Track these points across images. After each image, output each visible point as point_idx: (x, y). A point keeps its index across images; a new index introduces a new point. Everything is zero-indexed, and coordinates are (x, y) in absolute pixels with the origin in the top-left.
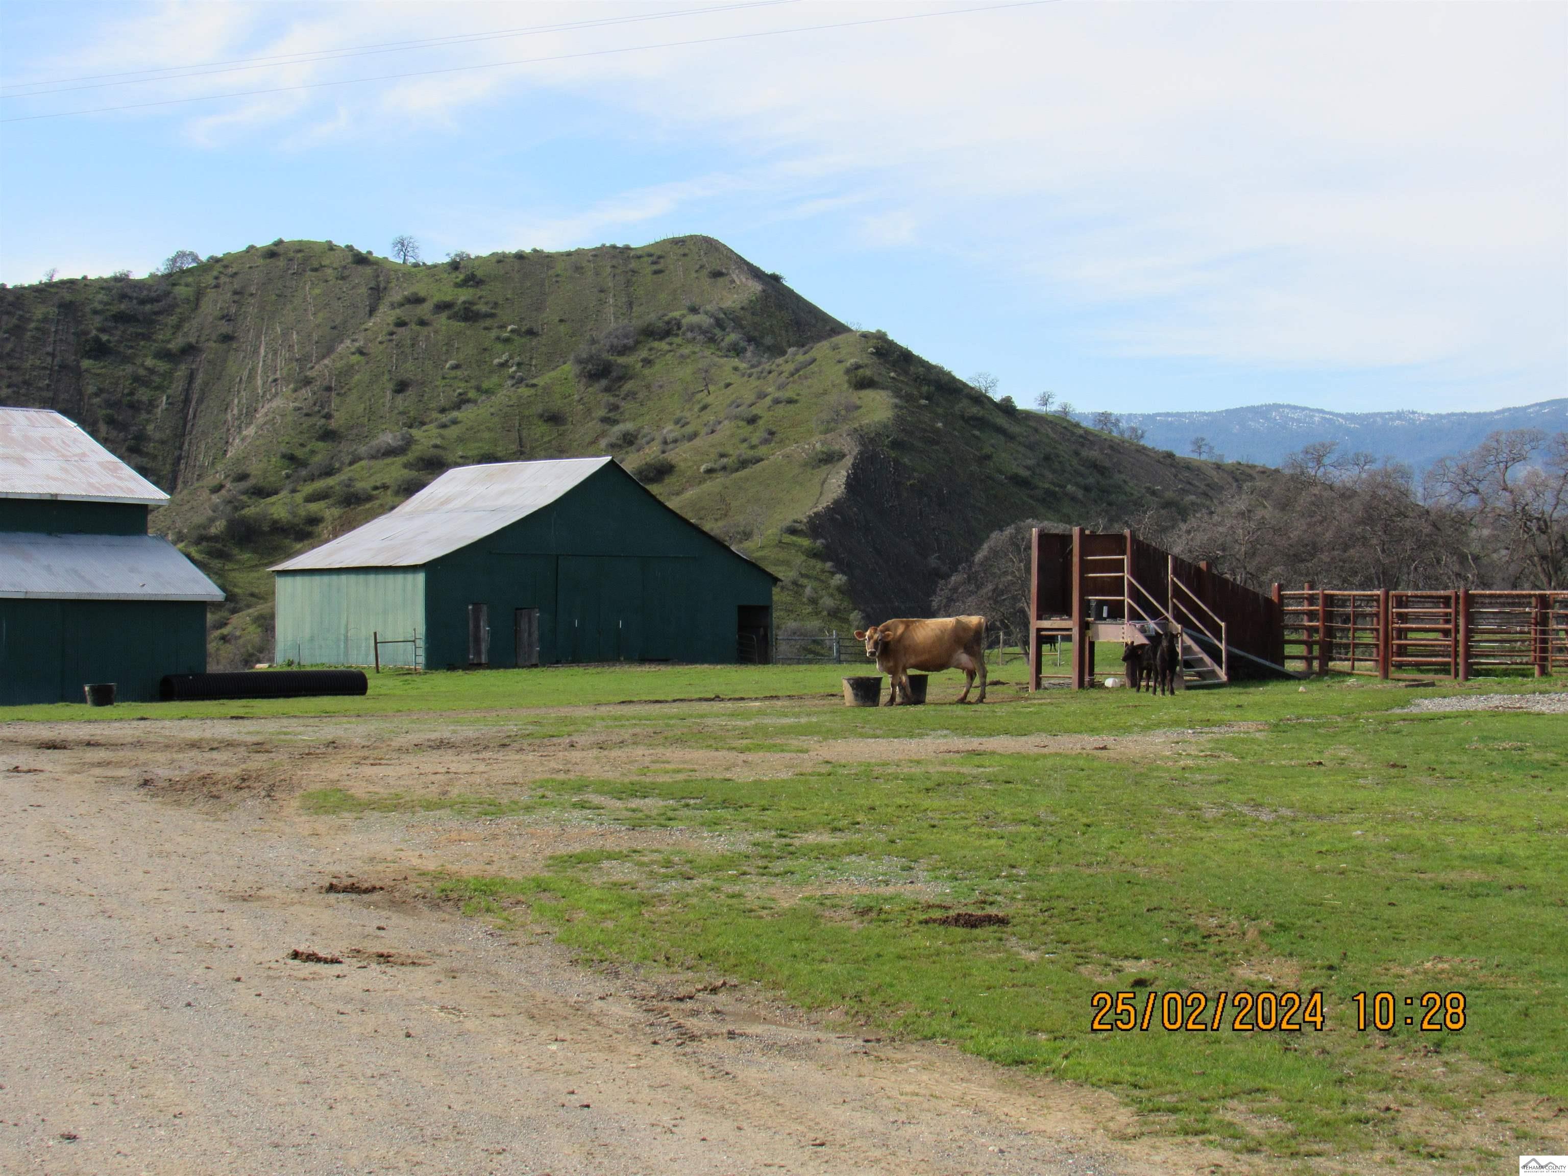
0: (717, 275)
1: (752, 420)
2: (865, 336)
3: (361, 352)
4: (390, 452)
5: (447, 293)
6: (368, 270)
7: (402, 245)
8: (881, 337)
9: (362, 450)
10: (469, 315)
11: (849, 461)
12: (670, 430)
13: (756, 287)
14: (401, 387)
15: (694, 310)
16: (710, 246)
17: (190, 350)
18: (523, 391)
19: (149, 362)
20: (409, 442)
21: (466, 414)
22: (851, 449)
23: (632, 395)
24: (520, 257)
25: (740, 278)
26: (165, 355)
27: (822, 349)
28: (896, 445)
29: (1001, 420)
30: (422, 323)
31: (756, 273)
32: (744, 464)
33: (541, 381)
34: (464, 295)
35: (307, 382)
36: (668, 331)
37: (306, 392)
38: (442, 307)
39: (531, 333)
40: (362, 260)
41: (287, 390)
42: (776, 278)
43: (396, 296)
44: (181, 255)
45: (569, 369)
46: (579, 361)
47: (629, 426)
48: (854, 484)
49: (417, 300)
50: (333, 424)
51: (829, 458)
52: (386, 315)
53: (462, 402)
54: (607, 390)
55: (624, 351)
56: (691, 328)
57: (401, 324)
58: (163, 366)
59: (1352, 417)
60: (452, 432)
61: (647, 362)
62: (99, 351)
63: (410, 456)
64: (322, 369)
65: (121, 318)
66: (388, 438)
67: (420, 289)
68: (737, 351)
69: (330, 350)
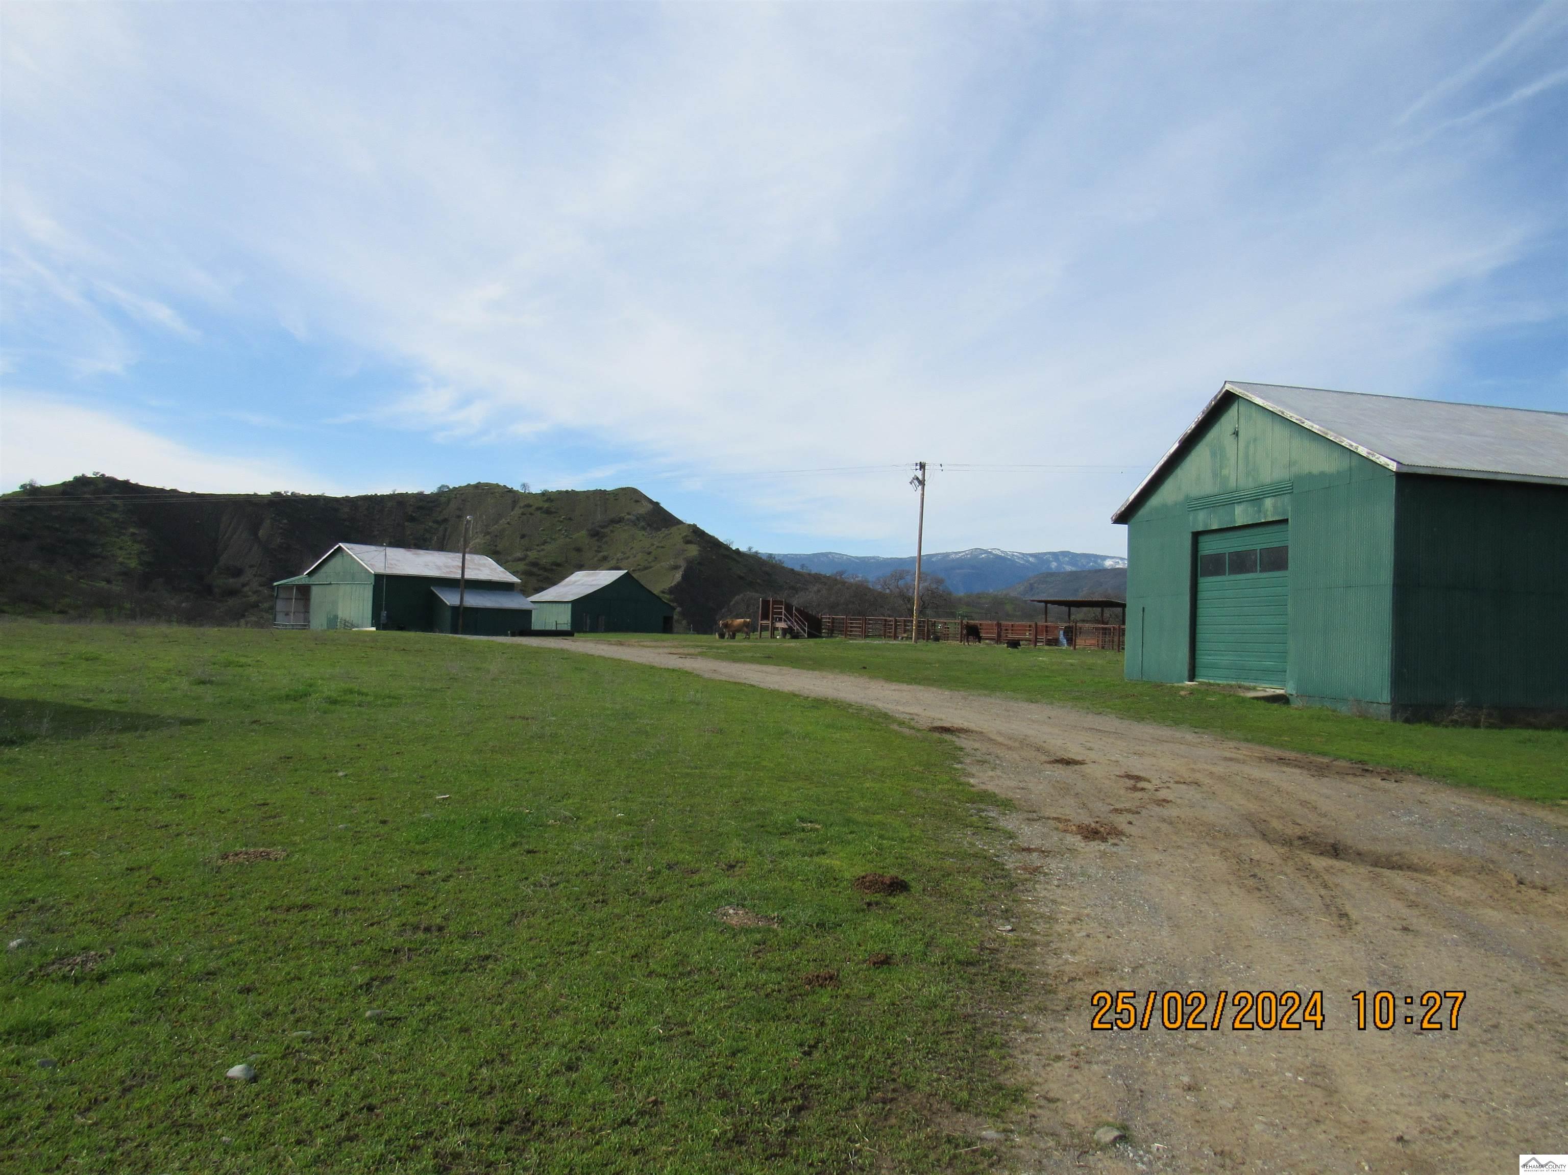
0: (637, 501)
1: (649, 553)
2: (689, 525)
3: (508, 523)
4: (520, 560)
5: (541, 504)
6: (511, 494)
7: (524, 486)
8: (695, 526)
9: (510, 558)
10: (548, 512)
11: (683, 569)
12: (619, 555)
13: (650, 506)
14: (523, 536)
15: (629, 514)
16: (634, 491)
17: (445, 520)
18: (568, 540)
19: (430, 524)
20: (526, 557)
21: (548, 547)
22: (683, 564)
23: (606, 543)
24: (567, 492)
25: (645, 503)
26: (436, 522)
27: (674, 529)
28: (699, 563)
29: (735, 556)
30: (531, 514)
31: (650, 501)
32: (646, 568)
33: (574, 537)
34: (546, 505)
35: (488, 533)
36: (620, 520)
37: (488, 537)
38: (538, 509)
39: (570, 519)
40: (511, 491)
41: (481, 536)
42: (657, 504)
43: (522, 504)
44: (443, 486)
45: (584, 532)
46: (588, 530)
47: (605, 553)
48: (684, 577)
49: (529, 506)
50: (498, 549)
51: (676, 568)
52: (517, 511)
53: (545, 543)
54: (598, 540)
55: (603, 527)
56: (628, 520)
57: (523, 514)
58: (435, 526)
60: (542, 553)
61: (612, 531)
62: (412, 519)
63: (527, 561)
64: (494, 528)
65: (420, 508)
66: (519, 554)
67: (531, 502)
68: (644, 528)
69: (497, 523)
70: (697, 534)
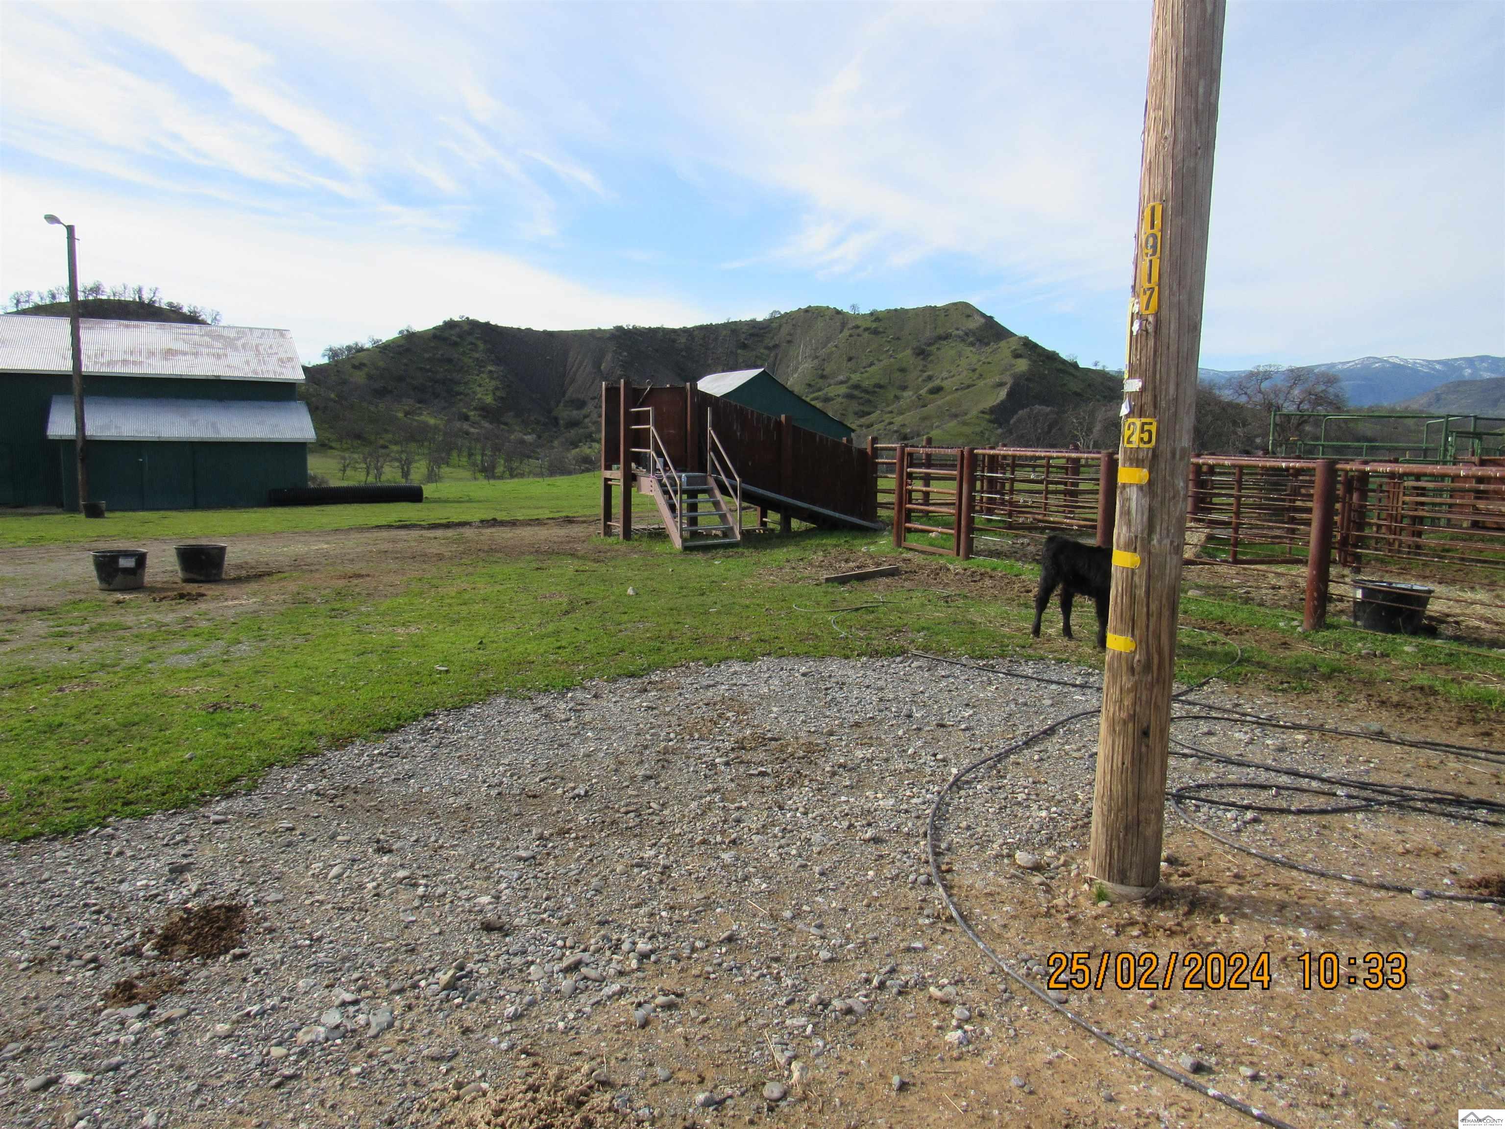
0: (968, 316)
1: (974, 370)
2: (1020, 338)
3: (836, 346)
4: (842, 382)
5: (869, 324)
7: (853, 307)
8: (1026, 338)
9: (832, 381)
10: (875, 332)
11: (1008, 386)
12: (945, 374)
13: (983, 320)
14: (850, 359)
15: (957, 329)
16: (967, 305)
17: (776, 346)
18: (892, 360)
19: (762, 351)
20: (849, 379)
21: (871, 369)
22: (1010, 382)
23: (932, 361)
24: (896, 310)
25: (977, 317)
26: (767, 348)
27: (1003, 344)
28: (1027, 379)
29: (1072, 370)
30: (859, 335)
31: (983, 315)
32: (969, 387)
33: (900, 356)
34: (874, 325)
35: (817, 357)
36: (946, 337)
37: (816, 361)
38: (866, 329)
39: (898, 339)
40: (838, 312)
41: (809, 360)
42: (991, 318)
43: (850, 326)
44: (775, 312)
45: (909, 352)
46: (913, 349)
47: (930, 373)
48: (1010, 394)
49: (857, 327)
50: (825, 373)
51: (1001, 385)
52: (846, 333)
53: (872, 364)
54: (923, 359)
55: (930, 345)
56: (956, 336)
57: (851, 336)
58: (766, 352)
59: (1226, 372)
60: (865, 375)
61: (938, 349)
62: (744, 346)
63: (849, 384)
64: (822, 352)
65: (752, 335)
66: (841, 378)
67: (859, 323)
68: (972, 344)
69: (825, 346)
70: (1029, 347)
